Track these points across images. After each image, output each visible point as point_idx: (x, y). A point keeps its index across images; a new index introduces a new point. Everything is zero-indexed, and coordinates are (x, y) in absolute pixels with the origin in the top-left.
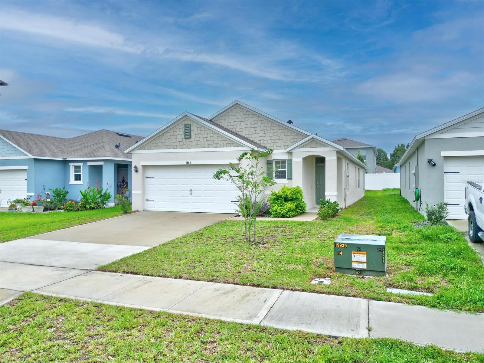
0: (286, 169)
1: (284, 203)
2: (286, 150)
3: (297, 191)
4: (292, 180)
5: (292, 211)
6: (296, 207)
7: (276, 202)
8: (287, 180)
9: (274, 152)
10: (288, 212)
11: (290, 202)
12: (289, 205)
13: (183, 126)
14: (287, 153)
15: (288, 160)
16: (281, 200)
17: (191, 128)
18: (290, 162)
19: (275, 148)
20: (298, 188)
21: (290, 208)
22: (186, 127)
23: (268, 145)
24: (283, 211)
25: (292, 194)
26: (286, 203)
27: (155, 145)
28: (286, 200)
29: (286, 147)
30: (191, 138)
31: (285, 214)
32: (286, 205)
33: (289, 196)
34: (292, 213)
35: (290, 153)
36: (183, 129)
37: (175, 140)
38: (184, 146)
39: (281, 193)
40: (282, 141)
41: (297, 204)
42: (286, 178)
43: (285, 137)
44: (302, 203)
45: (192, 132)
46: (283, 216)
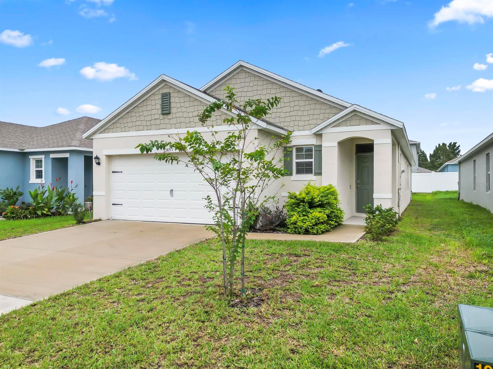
0: (312, 160)
1: (309, 210)
2: (312, 130)
3: (330, 193)
4: (322, 175)
5: (322, 223)
6: (328, 216)
7: (296, 210)
8: (315, 175)
9: (294, 134)
10: (314, 225)
11: (319, 209)
12: (317, 213)
13: (160, 96)
14: (314, 135)
15: (316, 146)
16: (304, 206)
17: (171, 98)
18: (319, 148)
19: (296, 128)
20: (331, 187)
21: (318, 219)
22: (164, 97)
23: (286, 124)
24: (307, 224)
25: (322, 197)
26: (311, 211)
27: (122, 125)
28: (312, 205)
29: (312, 126)
30: (171, 114)
31: (310, 229)
32: (311, 213)
33: (316, 200)
34: (322, 227)
35: (318, 135)
36: (160, 100)
37: (149, 118)
38: (161, 126)
39: (304, 195)
40: (307, 118)
41: (330, 212)
42: (312, 173)
43: (311, 112)
44: (337, 210)
45: (173, 105)
46: (307, 232)
